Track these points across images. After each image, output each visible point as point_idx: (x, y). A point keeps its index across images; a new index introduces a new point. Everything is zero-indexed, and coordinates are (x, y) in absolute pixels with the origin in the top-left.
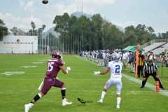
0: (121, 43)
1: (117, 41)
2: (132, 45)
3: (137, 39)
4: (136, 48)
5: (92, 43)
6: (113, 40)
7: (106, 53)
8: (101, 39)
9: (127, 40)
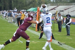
0: (26, 6)
1: (23, 4)
2: (34, 7)
3: (37, 3)
4: (37, 9)
5: (4, 5)
6: (21, 3)
7: (14, 12)
8: (11, 2)
9: (31, 3)
